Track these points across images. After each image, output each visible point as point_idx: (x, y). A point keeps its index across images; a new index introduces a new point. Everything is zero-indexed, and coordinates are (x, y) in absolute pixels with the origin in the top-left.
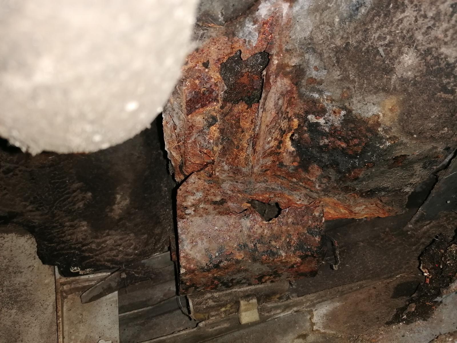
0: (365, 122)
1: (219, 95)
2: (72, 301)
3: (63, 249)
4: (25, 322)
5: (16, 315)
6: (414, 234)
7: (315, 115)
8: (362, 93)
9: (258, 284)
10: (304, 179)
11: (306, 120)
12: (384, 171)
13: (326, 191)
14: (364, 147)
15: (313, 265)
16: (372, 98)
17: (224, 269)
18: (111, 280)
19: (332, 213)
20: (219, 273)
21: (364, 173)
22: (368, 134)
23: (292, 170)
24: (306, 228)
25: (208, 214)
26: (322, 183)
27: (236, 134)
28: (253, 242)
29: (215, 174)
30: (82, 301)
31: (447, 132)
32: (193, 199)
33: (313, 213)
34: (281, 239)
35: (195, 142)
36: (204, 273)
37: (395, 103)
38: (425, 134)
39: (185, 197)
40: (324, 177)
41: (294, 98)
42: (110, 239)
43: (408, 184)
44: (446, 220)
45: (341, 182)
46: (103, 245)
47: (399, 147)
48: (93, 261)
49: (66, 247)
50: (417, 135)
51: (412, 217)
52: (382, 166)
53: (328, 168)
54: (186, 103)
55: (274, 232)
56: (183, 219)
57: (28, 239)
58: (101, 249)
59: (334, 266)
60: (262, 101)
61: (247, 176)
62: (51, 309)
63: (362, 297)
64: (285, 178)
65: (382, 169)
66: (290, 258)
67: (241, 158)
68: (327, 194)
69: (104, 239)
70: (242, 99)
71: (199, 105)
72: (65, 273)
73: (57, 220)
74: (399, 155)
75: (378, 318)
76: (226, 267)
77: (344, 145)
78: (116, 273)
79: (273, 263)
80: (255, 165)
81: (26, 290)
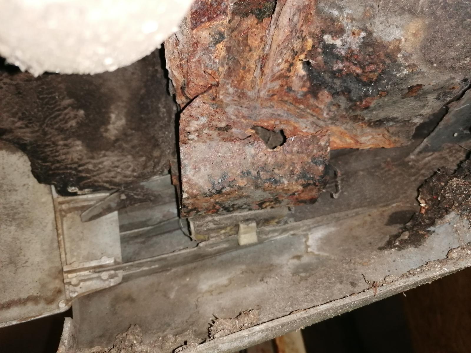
0: (385, 46)
1: (229, 7)
2: (71, 220)
3: (58, 168)
4: (25, 238)
5: (16, 231)
6: (415, 165)
7: (332, 35)
8: (386, 13)
9: (259, 209)
10: (312, 106)
11: (321, 40)
12: (396, 100)
13: (334, 119)
14: (380, 75)
15: (314, 193)
16: (396, 20)
17: (226, 194)
18: (110, 201)
19: (338, 142)
20: (221, 198)
21: (376, 103)
22: (386, 60)
23: (301, 96)
24: (310, 158)
25: (212, 140)
26: (330, 111)
27: (243, 53)
28: (256, 170)
29: (219, 97)
30: (81, 220)
31: (468, 63)
32: (197, 124)
33: (319, 142)
34: (284, 168)
35: (199, 61)
36: (207, 198)
37: (420, 27)
38: (446, 64)
39: (189, 121)
40: (334, 105)
41: (311, 14)
42: (107, 160)
43: (418, 115)
44: (449, 153)
45: (351, 111)
46: (100, 166)
47: (416, 76)
48: (91, 182)
49: (62, 167)
50: (437, 64)
51: (416, 148)
52: (395, 95)
53: (339, 95)
54: (191, 15)
55: (278, 160)
56: (186, 144)
57: (20, 157)
58: (98, 170)
59: (334, 194)
60: (275, 16)
61: (252, 100)
62: (50, 227)
63: (357, 223)
64: (292, 104)
65: (395, 99)
66: (292, 186)
67: (247, 80)
68: (334, 123)
69: (101, 160)
70: (252, 12)
71: (206, 18)
72: (63, 192)
73: (50, 138)
74: (414, 84)
75: (370, 243)
76: (228, 193)
77: (359, 71)
78: (116, 194)
79: (275, 190)
80: (262, 89)
81: (23, 208)
